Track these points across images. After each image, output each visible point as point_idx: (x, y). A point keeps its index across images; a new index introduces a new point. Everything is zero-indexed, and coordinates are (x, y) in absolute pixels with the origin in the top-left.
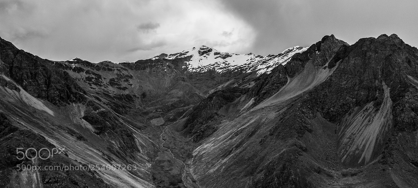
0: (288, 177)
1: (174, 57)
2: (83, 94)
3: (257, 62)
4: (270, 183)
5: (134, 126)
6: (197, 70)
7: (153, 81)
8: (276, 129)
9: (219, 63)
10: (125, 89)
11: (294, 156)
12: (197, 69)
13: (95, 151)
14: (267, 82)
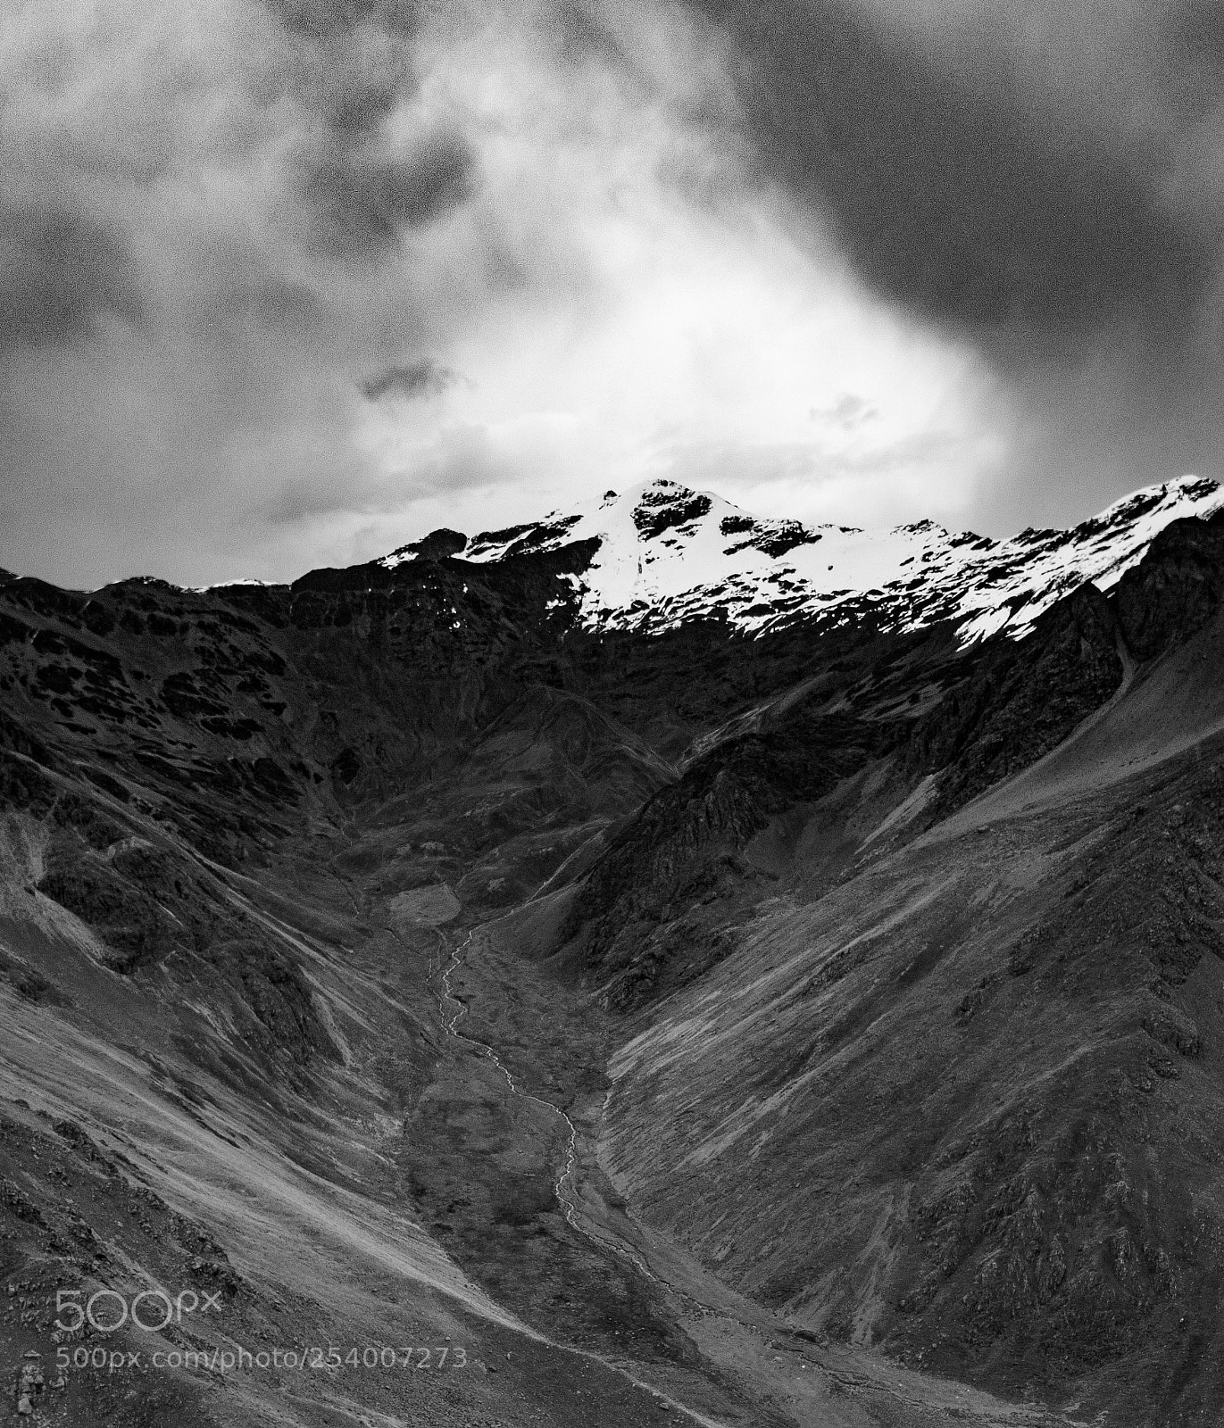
0: (1097, 1188)
1: (503, 551)
2: (30, 764)
3: (960, 574)
4: (1000, 1214)
5: (307, 928)
6: (629, 618)
7: (392, 686)
8: (1045, 939)
9: (748, 580)
10: (245, 730)
11: (1132, 1079)
12: (629, 612)
13: (114, 1055)
14: (1010, 683)
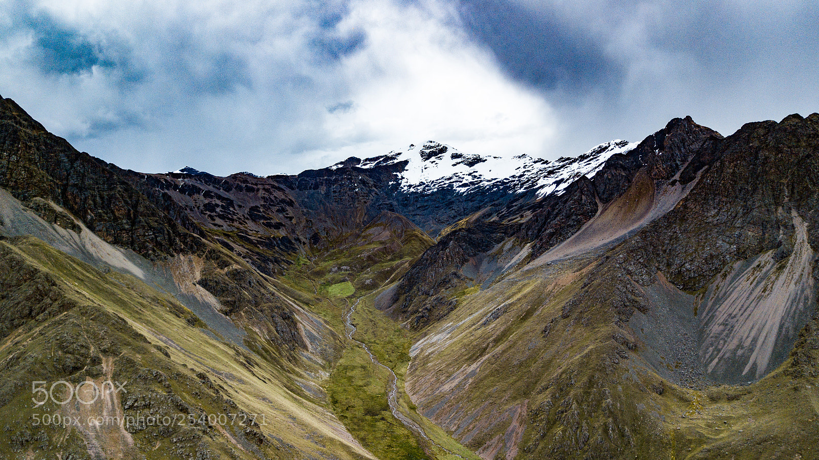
0: (599, 402)
1: (374, 164)
2: (198, 238)
3: (537, 173)
4: (562, 412)
5: (297, 298)
6: (418, 188)
7: (333, 211)
8: (574, 304)
9: (461, 175)
10: (278, 226)
11: (611, 359)
12: (418, 186)
13: (221, 346)
14: (557, 211)
